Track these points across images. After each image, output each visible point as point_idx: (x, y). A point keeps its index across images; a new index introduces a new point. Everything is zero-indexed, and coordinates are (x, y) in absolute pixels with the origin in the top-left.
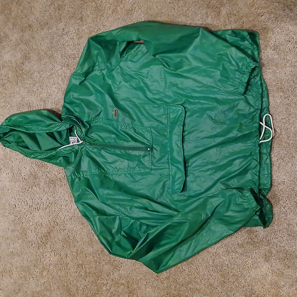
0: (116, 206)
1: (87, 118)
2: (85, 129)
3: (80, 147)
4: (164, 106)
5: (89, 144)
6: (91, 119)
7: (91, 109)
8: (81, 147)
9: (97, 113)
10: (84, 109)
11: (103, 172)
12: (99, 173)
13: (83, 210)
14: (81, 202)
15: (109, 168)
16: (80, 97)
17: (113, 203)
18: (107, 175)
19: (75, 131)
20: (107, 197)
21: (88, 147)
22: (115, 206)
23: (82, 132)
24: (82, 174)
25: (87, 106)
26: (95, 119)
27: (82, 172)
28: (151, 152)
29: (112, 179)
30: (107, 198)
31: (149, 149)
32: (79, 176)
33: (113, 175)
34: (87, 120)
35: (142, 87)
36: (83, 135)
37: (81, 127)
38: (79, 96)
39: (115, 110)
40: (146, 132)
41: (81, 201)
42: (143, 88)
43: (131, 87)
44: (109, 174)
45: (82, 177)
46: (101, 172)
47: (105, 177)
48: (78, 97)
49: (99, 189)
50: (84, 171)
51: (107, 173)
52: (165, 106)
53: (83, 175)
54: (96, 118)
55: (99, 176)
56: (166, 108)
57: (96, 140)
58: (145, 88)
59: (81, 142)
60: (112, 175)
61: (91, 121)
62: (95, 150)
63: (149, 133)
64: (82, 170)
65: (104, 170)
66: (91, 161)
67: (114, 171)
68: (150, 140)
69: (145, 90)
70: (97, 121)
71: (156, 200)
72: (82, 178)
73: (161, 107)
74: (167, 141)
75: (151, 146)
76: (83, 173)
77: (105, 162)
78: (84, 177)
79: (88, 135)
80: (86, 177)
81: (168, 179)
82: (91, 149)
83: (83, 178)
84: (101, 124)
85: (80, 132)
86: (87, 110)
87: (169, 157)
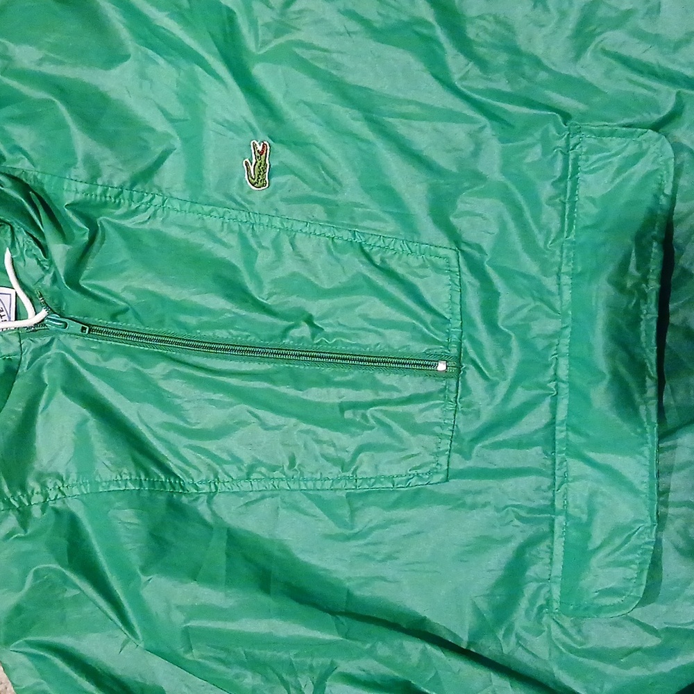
0: (237, 676)
1: (81, 187)
2: (68, 247)
3: (30, 345)
4: (547, 130)
5: (83, 329)
6: (105, 192)
7: (110, 141)
8: (33, 346)
9: (142, 165)
10: (69, 138)
11: (163, 484)
12: (141, 485)
13: (39, 684)
14: (30, 644)
15: (195, 462)
16: (49, 69)
17: (223, 655)
18: (184, 499)
19: (8, 255)
20: (192, 623)
21: (74, 344)
22: (230, 673)
23: (45, 264)
24: (38, 489)
25: (90, 124)
26: (126, 193)
27: (40, 478)
28: (453, 382)
29: (208, 518)
30: (187, 632)
31: (442, 367)
32: (20, 502)
33: (219, 499)
34: (79, 197)
35: (422, 22)
36: (55, 279)
37: (42, 235)
38: (41, 62)
39: (260, 148)
40: (429, 271)
41: (30, 638)
42: (425, 31)
43: (353, 26)
44: (191, 495)
45: (38, 507)
46: (153, 484)
47: (175, 508)
48: (37, 69)
49: (144, 578)
50: (49, 475)
51: (183, 488)
52: (553, 131)
53: (46, 496)
54: (131, 188)
55: (141, 503)
56: (561, 143)
57: (125, 311)
58: (440, 34)
59: (32, 319)
60: (210, 496)
61: (105, 204)
62: (118, 364)
63: (446, 278)
64: (36, 466)
65: (168, 471)
66: (92, 422)
67: (221, 476)
68: (448, 316)
69: (440, 45)
70: (134, 206)
71: (470, 643)
72: (36, 512)
73: (529, 140)
74: (552, 325)
75: (454, 351)
76: (44, 486)
77: (170, 427)
78: (51, 504)
79: (83, 283)
80: (58, 505)
81: (545, 528)
82: (91, 358)
83: (43, 510)
84: (157, 225)
85: (39, 262)
86: (81, 142)
87: (561, 415)
